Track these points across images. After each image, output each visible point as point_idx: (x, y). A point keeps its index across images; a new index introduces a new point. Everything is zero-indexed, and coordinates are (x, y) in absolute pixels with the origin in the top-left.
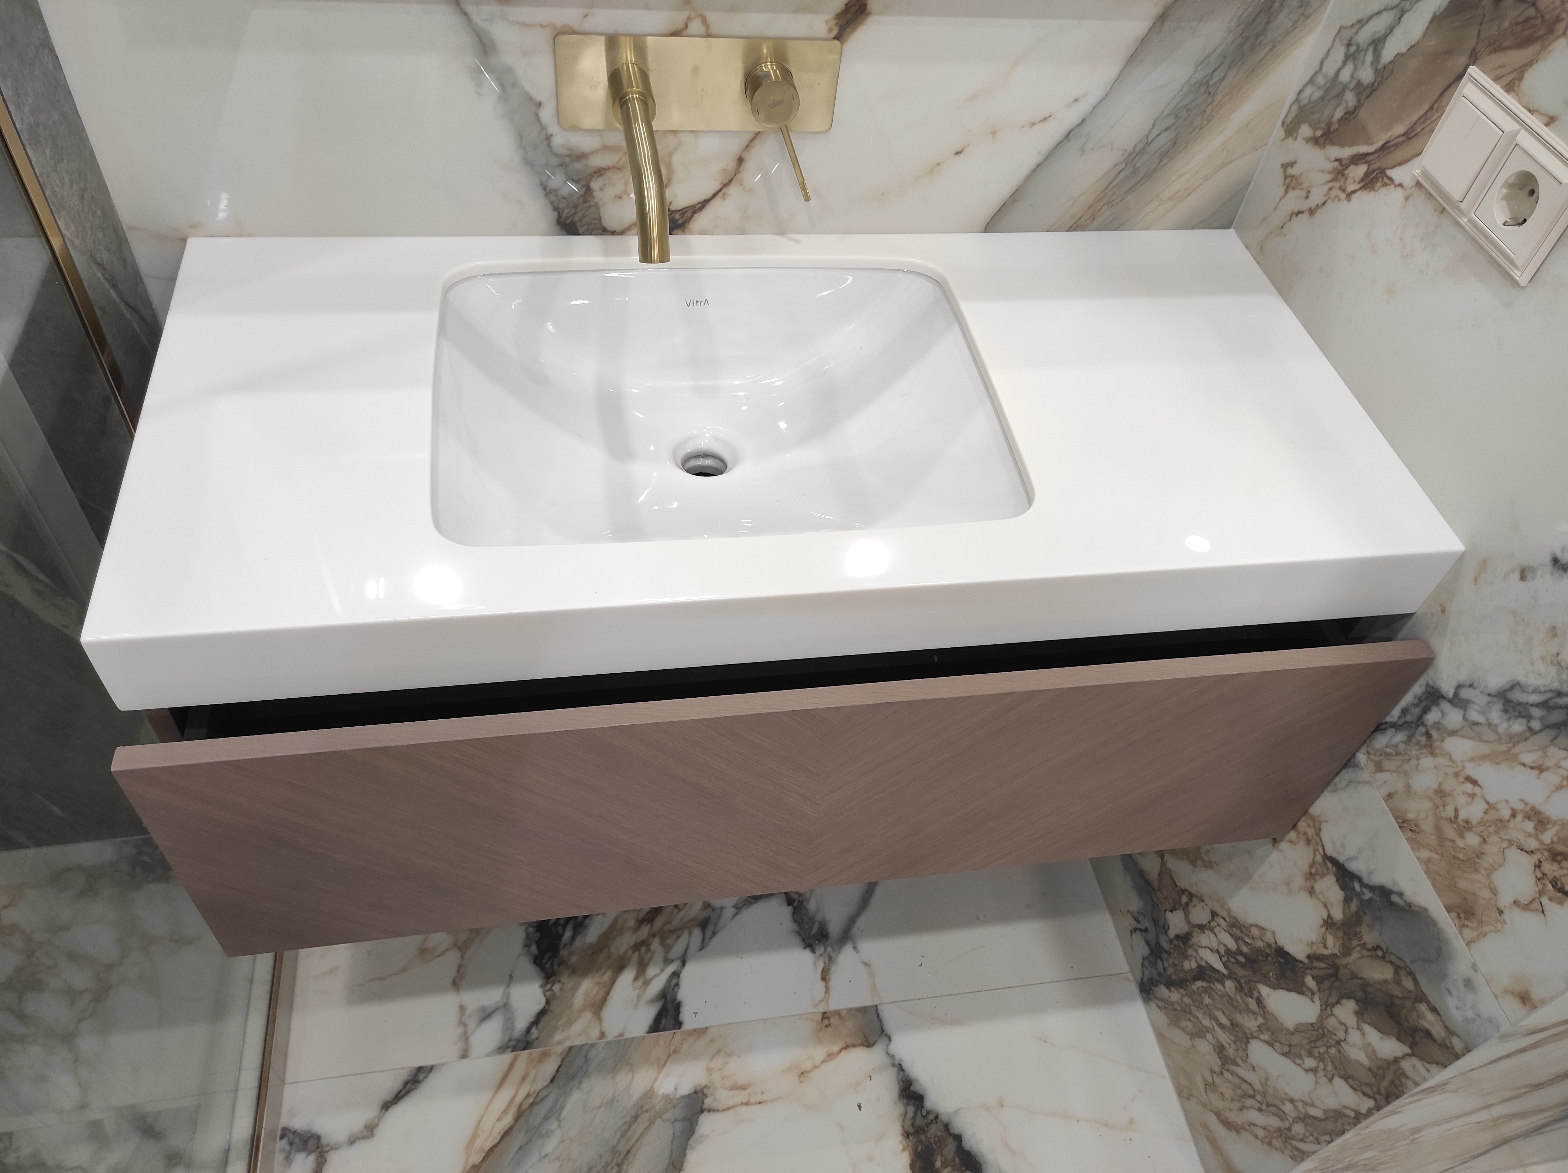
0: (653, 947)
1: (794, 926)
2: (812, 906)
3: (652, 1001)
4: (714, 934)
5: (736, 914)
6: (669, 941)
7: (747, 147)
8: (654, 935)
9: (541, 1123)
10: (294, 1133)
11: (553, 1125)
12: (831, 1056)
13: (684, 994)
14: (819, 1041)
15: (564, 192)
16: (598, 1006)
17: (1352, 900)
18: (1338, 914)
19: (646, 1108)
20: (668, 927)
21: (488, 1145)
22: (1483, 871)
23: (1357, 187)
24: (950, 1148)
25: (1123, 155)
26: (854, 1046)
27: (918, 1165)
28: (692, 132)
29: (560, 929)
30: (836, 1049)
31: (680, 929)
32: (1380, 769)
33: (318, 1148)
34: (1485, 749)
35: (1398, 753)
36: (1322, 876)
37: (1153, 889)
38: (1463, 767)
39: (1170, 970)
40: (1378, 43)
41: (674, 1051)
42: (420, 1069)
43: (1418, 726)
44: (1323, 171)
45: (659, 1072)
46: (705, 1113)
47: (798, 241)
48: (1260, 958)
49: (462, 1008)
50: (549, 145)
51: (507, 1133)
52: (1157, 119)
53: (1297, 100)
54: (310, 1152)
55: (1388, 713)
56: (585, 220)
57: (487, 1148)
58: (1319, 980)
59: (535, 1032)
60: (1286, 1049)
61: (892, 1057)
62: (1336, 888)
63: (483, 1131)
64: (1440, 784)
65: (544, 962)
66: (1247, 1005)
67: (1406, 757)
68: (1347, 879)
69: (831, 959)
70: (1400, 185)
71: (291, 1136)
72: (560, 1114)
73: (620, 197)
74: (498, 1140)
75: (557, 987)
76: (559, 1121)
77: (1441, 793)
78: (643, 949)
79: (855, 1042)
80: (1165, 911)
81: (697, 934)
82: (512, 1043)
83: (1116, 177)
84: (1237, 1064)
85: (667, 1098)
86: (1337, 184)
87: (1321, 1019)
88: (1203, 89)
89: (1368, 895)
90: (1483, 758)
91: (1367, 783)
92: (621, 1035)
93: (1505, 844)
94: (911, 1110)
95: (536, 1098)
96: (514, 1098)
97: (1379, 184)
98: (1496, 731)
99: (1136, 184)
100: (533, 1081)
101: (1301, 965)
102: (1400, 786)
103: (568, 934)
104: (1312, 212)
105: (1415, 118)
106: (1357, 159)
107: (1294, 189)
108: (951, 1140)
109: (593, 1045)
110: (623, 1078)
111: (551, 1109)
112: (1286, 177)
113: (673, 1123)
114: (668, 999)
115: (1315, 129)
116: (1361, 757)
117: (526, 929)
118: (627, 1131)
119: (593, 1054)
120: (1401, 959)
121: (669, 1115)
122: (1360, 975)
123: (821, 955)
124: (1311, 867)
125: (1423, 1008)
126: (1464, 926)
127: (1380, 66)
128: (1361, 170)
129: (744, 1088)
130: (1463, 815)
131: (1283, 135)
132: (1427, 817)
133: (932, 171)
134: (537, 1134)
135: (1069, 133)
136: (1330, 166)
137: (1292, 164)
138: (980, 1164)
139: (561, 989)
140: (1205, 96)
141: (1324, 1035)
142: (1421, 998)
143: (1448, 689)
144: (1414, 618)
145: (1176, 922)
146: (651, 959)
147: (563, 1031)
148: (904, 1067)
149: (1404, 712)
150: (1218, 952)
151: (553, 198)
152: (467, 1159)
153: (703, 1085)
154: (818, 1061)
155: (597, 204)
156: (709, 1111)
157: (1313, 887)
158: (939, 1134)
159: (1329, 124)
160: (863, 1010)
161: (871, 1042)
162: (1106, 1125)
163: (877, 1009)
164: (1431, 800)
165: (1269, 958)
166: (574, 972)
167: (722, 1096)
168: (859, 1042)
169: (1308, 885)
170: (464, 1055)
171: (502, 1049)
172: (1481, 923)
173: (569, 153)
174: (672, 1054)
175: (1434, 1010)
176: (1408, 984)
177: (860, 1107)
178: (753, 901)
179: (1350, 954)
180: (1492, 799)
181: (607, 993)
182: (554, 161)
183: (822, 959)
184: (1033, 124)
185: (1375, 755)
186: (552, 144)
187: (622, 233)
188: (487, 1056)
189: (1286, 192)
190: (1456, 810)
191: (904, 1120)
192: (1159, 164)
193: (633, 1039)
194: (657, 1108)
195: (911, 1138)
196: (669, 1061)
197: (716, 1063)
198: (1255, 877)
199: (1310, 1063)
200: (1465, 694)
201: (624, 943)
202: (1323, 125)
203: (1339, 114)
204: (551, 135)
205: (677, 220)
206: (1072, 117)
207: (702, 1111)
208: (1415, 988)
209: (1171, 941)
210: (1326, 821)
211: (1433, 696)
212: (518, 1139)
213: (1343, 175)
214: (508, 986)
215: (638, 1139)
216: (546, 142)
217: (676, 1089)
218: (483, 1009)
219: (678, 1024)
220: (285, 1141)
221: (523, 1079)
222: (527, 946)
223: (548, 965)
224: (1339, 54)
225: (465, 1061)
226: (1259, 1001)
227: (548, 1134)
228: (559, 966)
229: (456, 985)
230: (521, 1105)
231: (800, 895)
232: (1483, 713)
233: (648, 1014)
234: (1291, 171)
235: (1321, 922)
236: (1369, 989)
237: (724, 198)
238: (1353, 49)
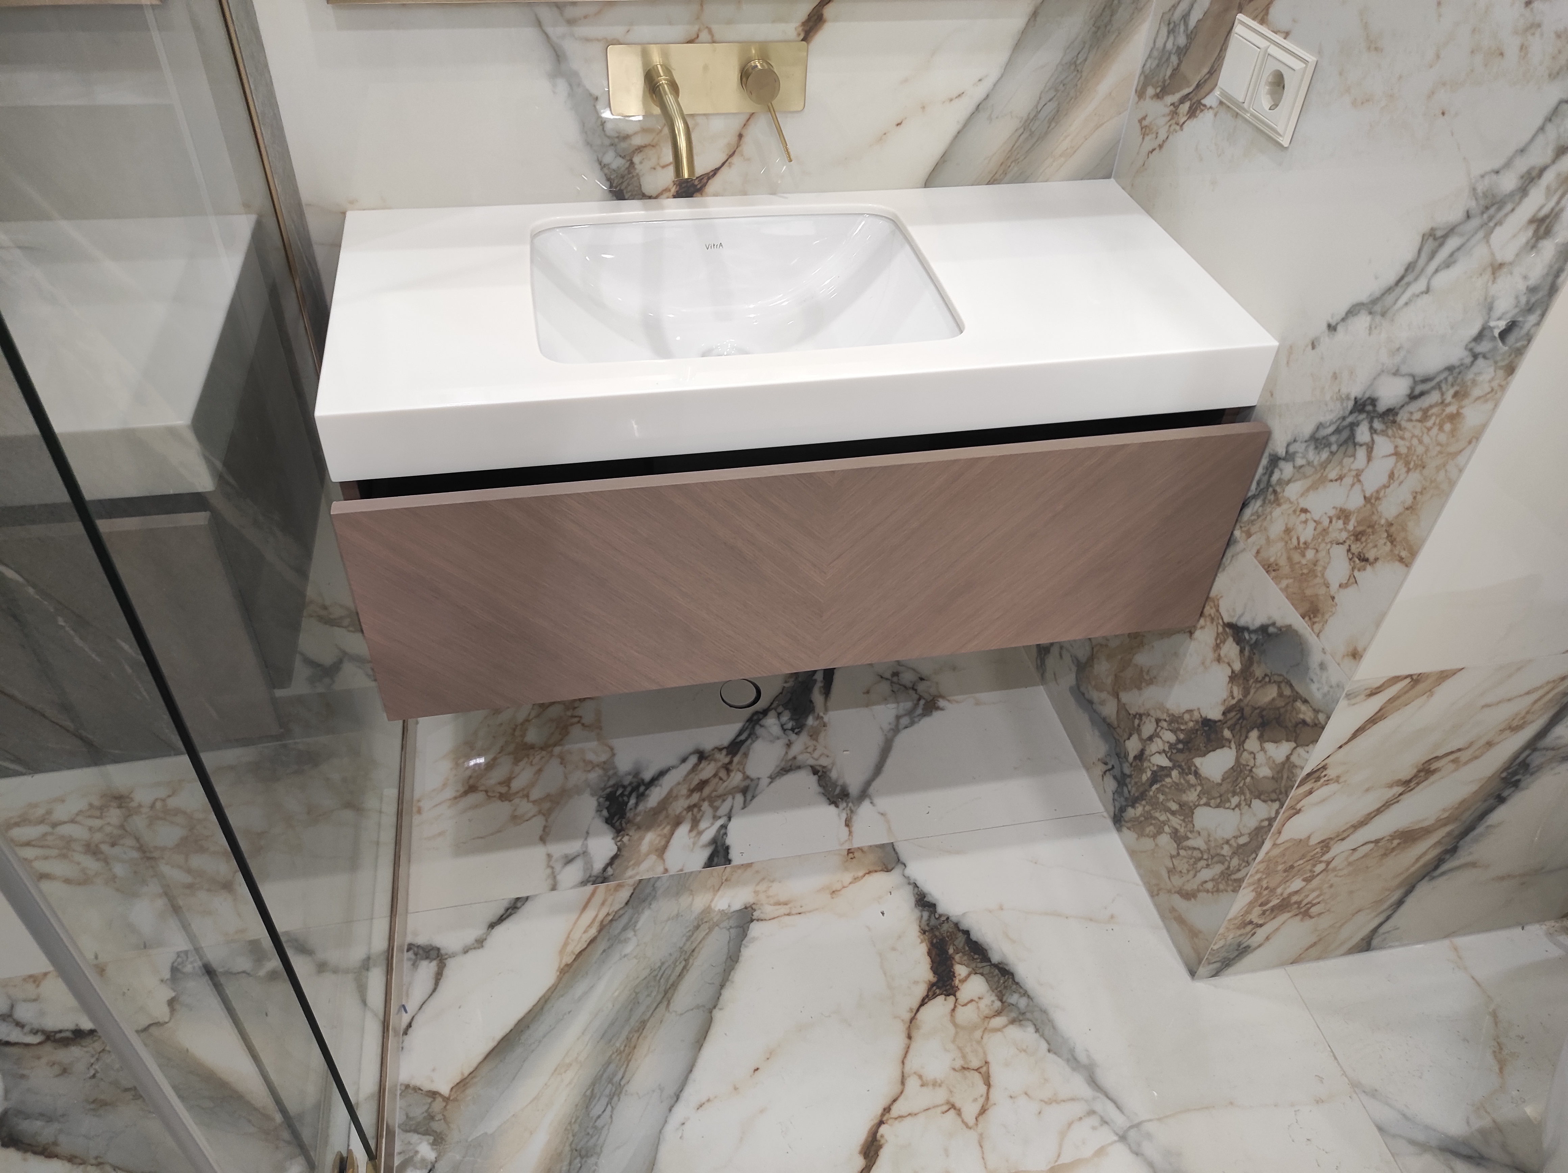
0: (703, 808)
1: (820, 790)
2: (834, 775)
3: (705, 846)
4: (753, 797)
5: (771, 783)
6: (716, 804)
7: (745, 125)
8: (704, 800)
9: (620, 933)
10: (418, 947)
11: (630, 934)
12: (856, 879)
13: (732, 840)
14: (846, 869)
15: (614, 166)
16: (661, 851)
17: (1245, 649)
18: (1237, 666)
19: (705, 920)
20: (714, 794)
21: (578, 950)
22: (1319, 575)
23: (1185, 118)
24: (961, 940)
25: (1020, 122)
26: (876, 871)
27: (934, 953)
28: (705, 115)
29: (625, 798)
30: (861, 874)
31: (725, 795)
32: (1249, 535)
33: (438, 957)
34: (1308, 482)
35: (1259, 517)
36: (1224, 642)
37: (1114, 728)
38: (1298, 503)
39: (1133, 790)
40: (1185, 17)
41: (726, 880)
42: (518, 899)
43: (1268, 489)
44: (1164, 116)
45: (715, 895)
46: (755, 922)
47: (786, 198)
48: (1193, 736)
49: (549, 856)
50: (603, 129)
51: (592, 941)
52: (1042, 92)
53: (1143, 72)
54: (432, 960)
55: (1249, 489)
56: (629, 188)
57: (577, 953)
58: (1232, 729)
59: (610, 871)
60: (1218, 800)
61: (908, 878)
62: (1234, 645)
63: (572, 940)
64: (1286, 525)
65: (614, 822)
66: (1188, 782)
67: (1264, 517)
68: (1240, 634)
69: (852, 811)
70: (1211, 107)
71: (416, 949)
72: (635, 926)
73: (655, 169)
74: (585, 946)
75: (626, 839)
76: (635, 931)
77: (1288, 531)
78: (695, 810)
79: (876, 869)
80: (1125, 741)
81: (739, 798)
82: (591, 879)
83: (1018, 139)
84: (1188, 838)
85: (722, 912)
86: (1173, 121)
87: (1237, 759)
88: (1073, 67)
89: (1254, 637)
90: (1308, 490)
91: (1244, 550)
92: (682, 870)
93: (1329, 546)
94: (926, 915)
95: (614, 916)
96: (596, 916)
97: (1198, 112)
98: (1313, 466)
99: (1033, 145)
100: (611, 905)
101: (1219, 723)
102: (1263, 542)
103: (632, 801)
104: (1161, 146)
105: (1213, 59)
106: (1182, 101)
107: (1148, 135)
108: (960, 934)
109: (659, 878)
110: (685, 900)
111: (628, 923)
112: (1142, 129)
113: (729, 929)
114: (719, 844)
115: (1156, 88)
116: (1237, 533)
117: (598, 799)
118: (690, 937)
119: (658, 884)
120: (1281, 675)
121: (725, 924)
122: (1257, 706)
123: (844, 809)
124: (1216, 640)
125: (1299, 704)
126: (1314, 623)
127: (1189, 32)
128: (1187, 105)
129: (786, 904)
130: (1302, 540)
131: (1137, 99)
132: (1282, 554)
133: (881, 139)
134: (616, 940)
135: (979, 106)
136: (1167, 110)
137: (1144, 118)
138: (986, 950)
139: (629, 840)
140: (1075, 73)
141: (1241, 771)
142: (1296, 697)
143: (1281, 451)
144: (1256, 408)
145: (1133, 746)
146: (702, 816)
147: (633, 869)
148: (918, 885)
149: (1258, 483)
150: (1164, 751)
151: (606, 171)
152: (561, 961)
153: (752, 903)
154: (846, 883)
155: (638, 175)
156: (758, 920)
157: (1219, 655)
158: (950, 930)
159: (1164, 81)
160: (882, 846)
161: (890, 868)
162: (1091, 920)
163: (893, 846)
164: (1282, 539)
165: (1199, 732)
166: (639, 828)
167: (769, 910)
168: (880, 868)
169: (1216, 655)
170: (554, 888)
171: (584, 883)
172: (1323, 614)
173: (617, 135)
174: (724, 882)
175: (1305, 701)
176: (1287, 692)
177: (883, 913)
178: (784, 773)
179: (1249, 693)
180: (1316, 518)
181: (668, 842)
182: (607, 142)
183: (845, 812)
184: (951, 100)
185: (1245, 527)
186: (605, 129)
187: (656, 197)
188: (571, 888)
189: (1143, 138)
190: (1298, 538)
191: (920, 922)
192: (1048, 128)
193: (692, 872)
194: (715, 920)
195: (927, 934)
196: (722, 887)
197: (762, 887)
198: (1182, 672)
199: (1235, 800)
200: (1292, 449)
201: (679, 806)
202: (1160, 84)
203: (1169, 73)
204: (605, 122)
205: (696, 186)
206: (979, 93)
207: (752, 921)
208: (1292, 692)
209: (1131, 764)
210: (1222, 597)
211: (1275, 460)
212: (602, 945)
213: (1176, 114)
214: (586, 839)
215: (700, 942)
216: (601, 127)
217: (729, 906)
218: (566, 856)
219: (729, 861)
220: (411, 952)
221: (603, 904)
222: (599, 811)
223: (618, 823)
224: (1164, 31)
225: (554, 892)
226: (1196, 774)
227: (626, 940)
228: (626, 824)
229: (543, 840)
230: (602, 921)
231: (824, 767)
232: (1304, 457)
233: (703, 855)
234: (1145, 123)
235: (1228, 679)
236: (1264, 713)
237: (730, 166)
238: (1172, 26)
